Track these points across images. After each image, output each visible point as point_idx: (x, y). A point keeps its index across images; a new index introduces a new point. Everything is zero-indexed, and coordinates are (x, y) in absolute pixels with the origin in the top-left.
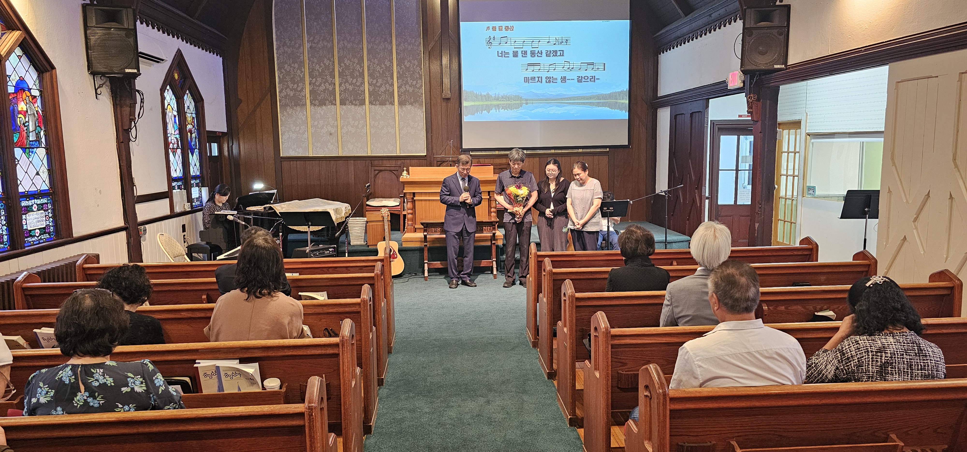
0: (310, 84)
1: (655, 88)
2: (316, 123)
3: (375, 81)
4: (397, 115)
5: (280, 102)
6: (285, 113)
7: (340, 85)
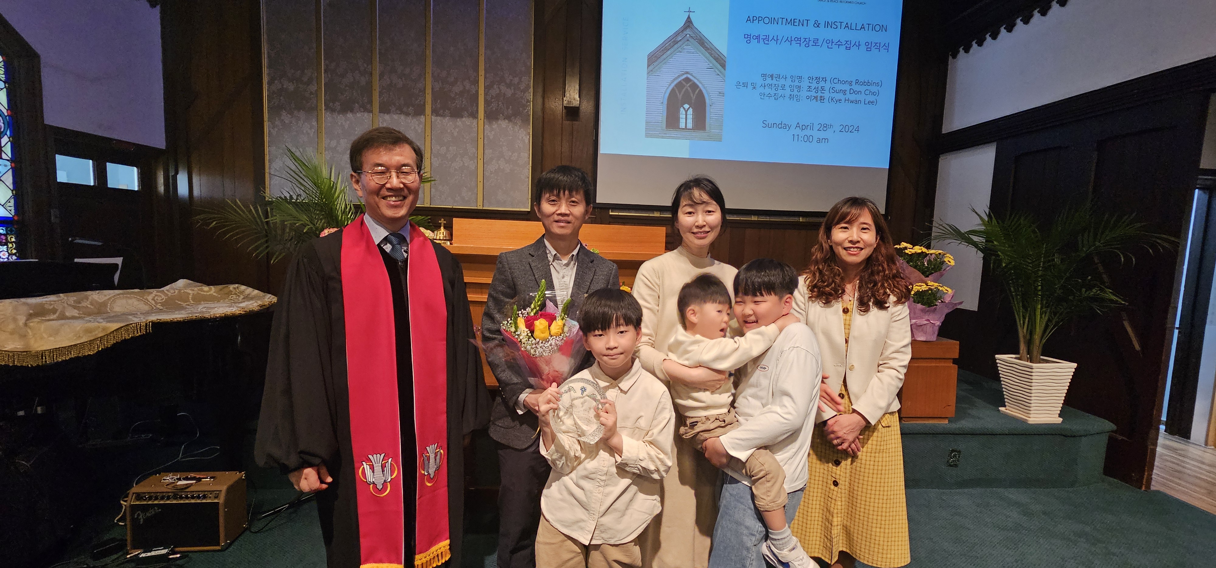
0: (325, 71)
1: (938, 119)
2: (334, 143)
3: (444, 74)
4: (481, 135)
5: (269, 101)
6: (277, 123)
7: (381, 76)
